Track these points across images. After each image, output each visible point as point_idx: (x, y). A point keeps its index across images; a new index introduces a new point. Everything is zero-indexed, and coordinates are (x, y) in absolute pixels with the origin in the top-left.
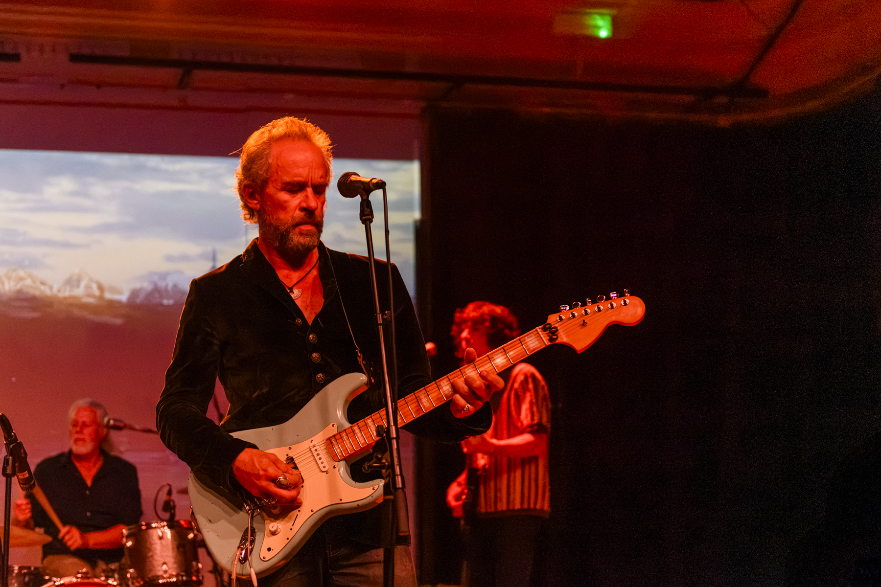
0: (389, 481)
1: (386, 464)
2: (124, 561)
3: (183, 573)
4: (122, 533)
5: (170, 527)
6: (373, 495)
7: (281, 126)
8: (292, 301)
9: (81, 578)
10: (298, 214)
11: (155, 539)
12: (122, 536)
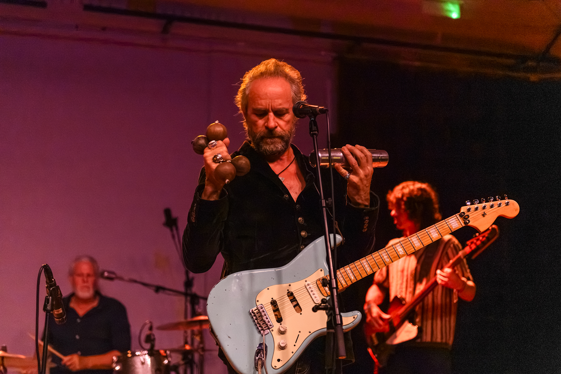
0: (331, 319)
1: (329, 306)
4: (113, 359)
5: (150, 354)
6: (353, 322)
11: (138, 365)
12: (113, 361)
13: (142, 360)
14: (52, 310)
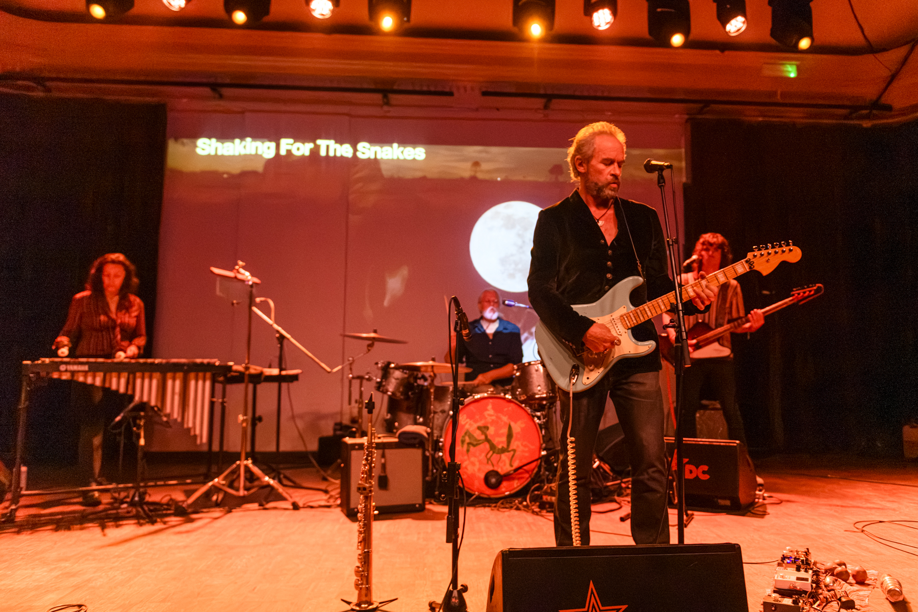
2: (514, 384)
3: (550, 392)
4: (514, 368)
7: (598, 126)
8: (598, 227)
9: (490, 394)
10: (610, 178)
11: (533, 371)
12: (514, 369)
13: (537, 368)
14: (461, 330)
